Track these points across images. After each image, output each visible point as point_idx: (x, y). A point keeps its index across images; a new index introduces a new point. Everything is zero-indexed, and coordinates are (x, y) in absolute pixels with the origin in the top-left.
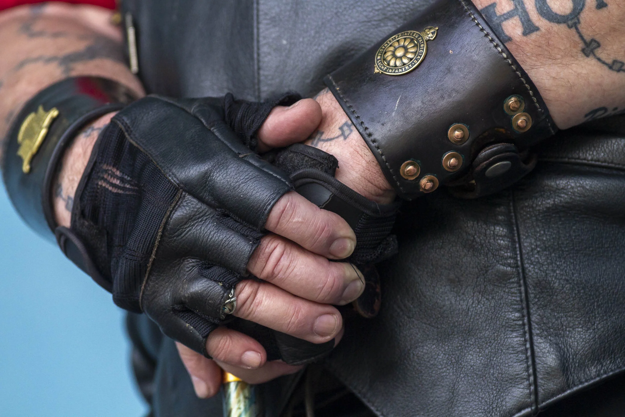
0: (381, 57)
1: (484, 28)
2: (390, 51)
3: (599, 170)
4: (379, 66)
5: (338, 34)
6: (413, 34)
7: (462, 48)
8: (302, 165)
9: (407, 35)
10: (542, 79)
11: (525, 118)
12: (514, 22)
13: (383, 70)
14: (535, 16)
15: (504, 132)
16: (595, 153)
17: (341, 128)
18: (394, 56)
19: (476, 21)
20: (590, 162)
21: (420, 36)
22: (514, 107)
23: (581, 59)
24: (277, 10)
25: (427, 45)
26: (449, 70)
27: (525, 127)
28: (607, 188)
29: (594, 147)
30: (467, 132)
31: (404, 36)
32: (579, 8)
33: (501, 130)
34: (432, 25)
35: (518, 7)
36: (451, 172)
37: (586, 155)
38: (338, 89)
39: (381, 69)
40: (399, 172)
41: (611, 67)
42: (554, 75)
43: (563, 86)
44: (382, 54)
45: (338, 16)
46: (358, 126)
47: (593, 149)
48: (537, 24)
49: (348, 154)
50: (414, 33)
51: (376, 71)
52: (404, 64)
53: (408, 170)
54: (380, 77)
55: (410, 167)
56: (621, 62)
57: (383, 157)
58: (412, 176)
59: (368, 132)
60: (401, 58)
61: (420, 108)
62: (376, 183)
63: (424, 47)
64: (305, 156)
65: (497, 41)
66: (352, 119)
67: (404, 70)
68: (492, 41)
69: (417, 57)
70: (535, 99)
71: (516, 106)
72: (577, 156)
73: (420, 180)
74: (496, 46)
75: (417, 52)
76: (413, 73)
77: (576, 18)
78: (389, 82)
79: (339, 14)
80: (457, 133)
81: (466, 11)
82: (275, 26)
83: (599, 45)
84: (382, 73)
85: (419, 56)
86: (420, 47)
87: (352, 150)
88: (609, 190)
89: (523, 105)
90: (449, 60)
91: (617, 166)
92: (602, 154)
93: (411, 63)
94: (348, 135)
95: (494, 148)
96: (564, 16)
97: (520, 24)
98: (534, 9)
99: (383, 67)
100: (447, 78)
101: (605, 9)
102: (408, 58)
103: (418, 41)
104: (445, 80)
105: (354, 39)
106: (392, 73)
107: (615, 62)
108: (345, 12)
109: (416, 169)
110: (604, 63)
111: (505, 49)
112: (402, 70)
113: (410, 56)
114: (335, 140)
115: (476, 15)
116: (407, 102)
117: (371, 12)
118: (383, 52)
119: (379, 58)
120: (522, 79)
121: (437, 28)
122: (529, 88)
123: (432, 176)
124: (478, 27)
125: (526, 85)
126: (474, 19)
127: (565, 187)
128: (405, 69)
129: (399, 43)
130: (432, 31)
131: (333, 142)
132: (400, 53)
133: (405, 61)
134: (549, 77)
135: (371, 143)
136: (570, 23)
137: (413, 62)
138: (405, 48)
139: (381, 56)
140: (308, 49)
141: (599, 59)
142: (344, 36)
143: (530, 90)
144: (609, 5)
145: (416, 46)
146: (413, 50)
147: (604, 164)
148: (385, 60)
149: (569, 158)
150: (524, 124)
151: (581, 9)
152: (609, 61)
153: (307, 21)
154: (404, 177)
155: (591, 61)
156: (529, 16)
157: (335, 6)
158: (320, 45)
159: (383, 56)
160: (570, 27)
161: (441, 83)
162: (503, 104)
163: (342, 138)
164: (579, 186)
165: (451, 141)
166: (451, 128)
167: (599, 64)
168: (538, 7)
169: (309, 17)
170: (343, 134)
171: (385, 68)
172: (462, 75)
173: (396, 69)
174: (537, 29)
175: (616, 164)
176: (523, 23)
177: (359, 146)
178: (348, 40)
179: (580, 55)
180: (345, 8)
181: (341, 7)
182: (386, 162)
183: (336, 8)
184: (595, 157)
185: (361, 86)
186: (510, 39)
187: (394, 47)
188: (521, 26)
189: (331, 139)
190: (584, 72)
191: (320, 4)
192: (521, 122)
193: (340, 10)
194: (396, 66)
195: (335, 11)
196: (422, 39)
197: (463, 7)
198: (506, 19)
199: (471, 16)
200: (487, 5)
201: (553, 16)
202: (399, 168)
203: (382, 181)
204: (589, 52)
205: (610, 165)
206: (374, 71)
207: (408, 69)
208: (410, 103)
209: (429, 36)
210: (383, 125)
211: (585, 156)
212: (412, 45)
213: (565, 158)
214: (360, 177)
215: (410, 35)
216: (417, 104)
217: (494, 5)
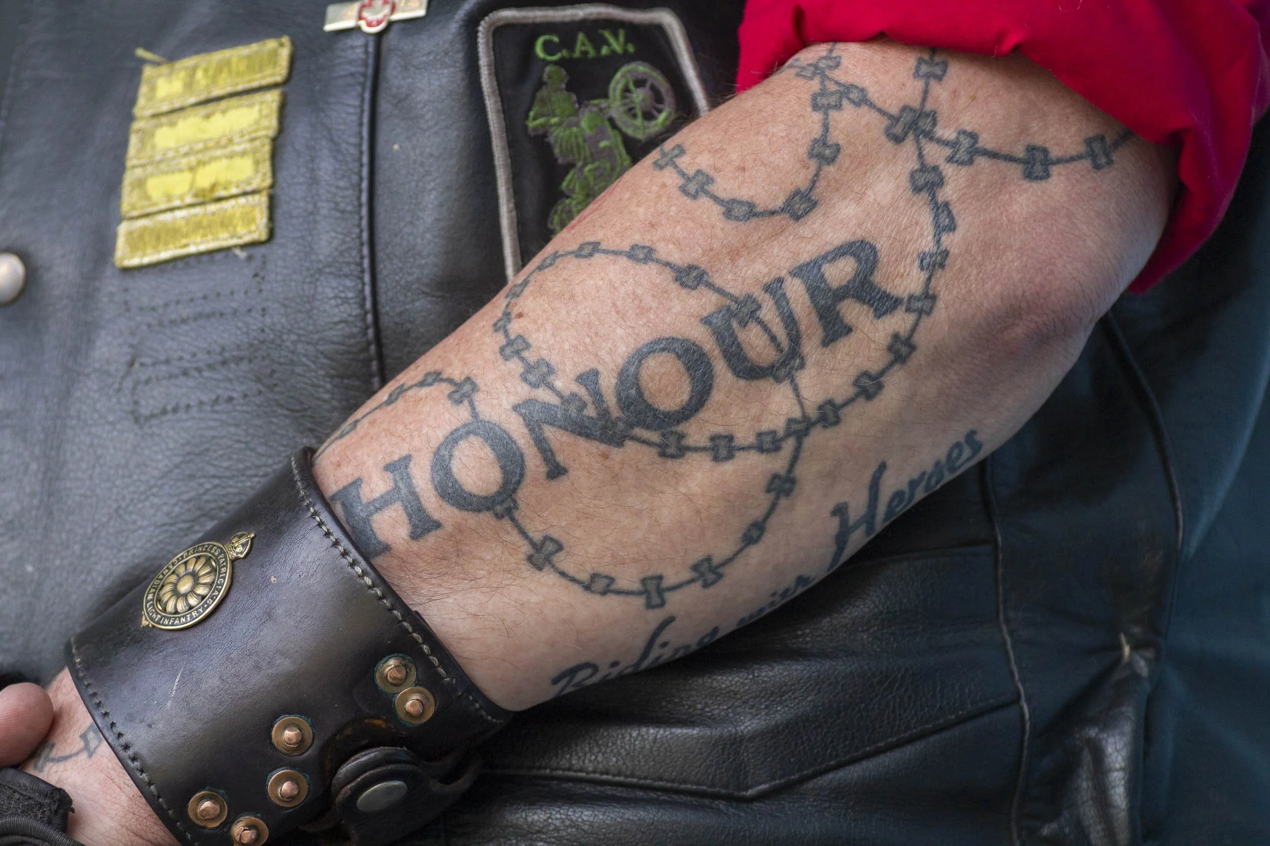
0: (154, 596)
1: (331, 531)
2: (170, 583)
3: (609, 791)
4: (148, 614)
5: (120, 550)
6: (211, 548)
7: (292, 570)
8: (8, 809)
9: (202, 551)
10: (451, 619)
11: (418, 698)
12: (394, 514)
13: (154, 622)
14: (433, 500)
15: (384, 726)
16: (600, 758)
17: (84, 736)
18: (176, 593)
19: (318, 519)
20: (592, 775)
21: (222, 552)
22: (395, 678)
23: (526, 574)
24: (17, 507)
25: (233, 568)
26: (269, 615)
27: (421, 715)
28: (622, 828)
29: (598, 746)
30: (309, 732)
31: (197, 552)
32: (514, 481)
33: (377, 722)
34: (246, 530)
35: (400, 485)
36: (287, 808)
37: (584, 762)
38: (78, 660)
39: (152, 619)
40: (186, 813)
41: (587, 588)
42: (473, 610)
43: (493, 629)
44: (156, 589)
45: (120, 516)
46: (105, 731)
47: (596, 750)
48: (436, 516)
49: (96, 785)
50: (215, 546)
51: (144, 623)
52: (191, 608)
53: (203, 810)
54: (151, 634)
55: (207, 804)
56: (606, 577)
57: (152, 787)
58: (213, 820)
59: (122, 741)
60: (185, 596)
61: (216, 690)
62: (151, 836)
63: (226, 572)
64: (15, 791)
65: (354, 554)
66: (97, 718)
67: (189, 619)
68: (345, 554)
69: (213, 592)
70: (435, 660)
71: (399, 676)
72: (567, 765)
73: (230, 829)
74: (353, 564)
75: (213, 582)
76: (207, 624)
77: (509, 500)
78: (163, 643)
79: (121, 512)
80: (289, 734)
81: (303, 500)
82: (12, 538)
83: (560, 547)
84: (154, 626)
85: (217, 589)
86: (220, 574)
87: (102, 776)
88: (626, 831)
89: (414, 673)
90: (270, 595)
91: (642, 782)
92: (614, 759)
93: (203, 606)
94: (95, 749)
95: (364, 758)
96: (486, 498)
97: (405, 518)
98: (430, 486)
99: (154, 616)
100: (265, 631)
101: (564, 477)
102: (199, 595)
103: (217, 561)
104: (262, 634)
105: (148, 559)
106: (168, 625)
107: (594, 577)
108: (131, 508)
109: (218, 807)
110: (573, 580)
111: (369, 569)
112: (186, 619)
113: (201, 591)
114: (74, 758)
115: (319, 507)
116: (194, 679)
117: (175, 505)
118: (159, 585)
119: (150, 597)
120: (405, 624)
121: (252, 535)
122: (420, 641)
123: (253, 818)
124: (320, 529)
125: (415, 635)
126: (315, 514)
127: (543, 828)
128: (191, 617)
129: (186, 567)
130: (243, 540)
131: (69, 764)
132: (184, 587)
133: (193, 601)
134: (464, 615)
135: (129, 762)
136: (499, 509)
137: (206, 603)
138: (195, 576)
139: (154, 593)
140: (70, 581)
141: (563, 574)
142: (130, 554)
143: (424, 643)
144: (571, 471)
145: (214, 570)
146: (207, 580)
147: (617, 779)
148: (159, 600)
149: (552, 770)
150: (419, 708)
151: (519, 483)
152: (584, 577)
153: (68, 527)
154: (197, 822)
155: (549, 578)
156: (420, 503)
157: (114, 497)
158: (88, 573)
159: (158, 594)
160: (499, 517)
161: (256, 640)
162: (374, 672)
163: (84, 755)
164: (570, 826)
165: (280, 748)
166: (276, 726)
167: (564, 582)
168: (436, 483)
169: (71, 518)
170: (86, 747)
171: (159, 616)
172: (292, 623)
173: (175, 618)
174: (438, 525)
175: (639, 778)
176: (410, 516)
177: (114, 769)
178: (137, 561)
179: (525, 567)
180: (132, 500)
181: (124, 499)
182: (159, 797)
183: (117, 500)
184: (600, 766)
185: (116, 654)
186: (386, 548)
187: (178, 575)
188: (407, 521)
189: (66, 758)
190: (534, 599)
191: (89, 493)
192: (412, 705)
193: (123, 504)
194: (176, 612)
195: (115, 506)
196: (225, 557)
197: (298, 492)
198: (378, 509)
199: (309, 510)
200: (345, 484)
201: (465, 499)
202: (186, 806)
203: (161, 833)
204: (541, 561)
205: (629, 780)
206: (141, 624)
207: (197, 617)
208: (198, 683)
209: (238, 550)
210: (150, 726)
211: (581, 763)
212: (208, 570)
213: (545, 768)
214: (119, 827)
215: (206, 551)
216: (212, 682)
217: (359, 483)
